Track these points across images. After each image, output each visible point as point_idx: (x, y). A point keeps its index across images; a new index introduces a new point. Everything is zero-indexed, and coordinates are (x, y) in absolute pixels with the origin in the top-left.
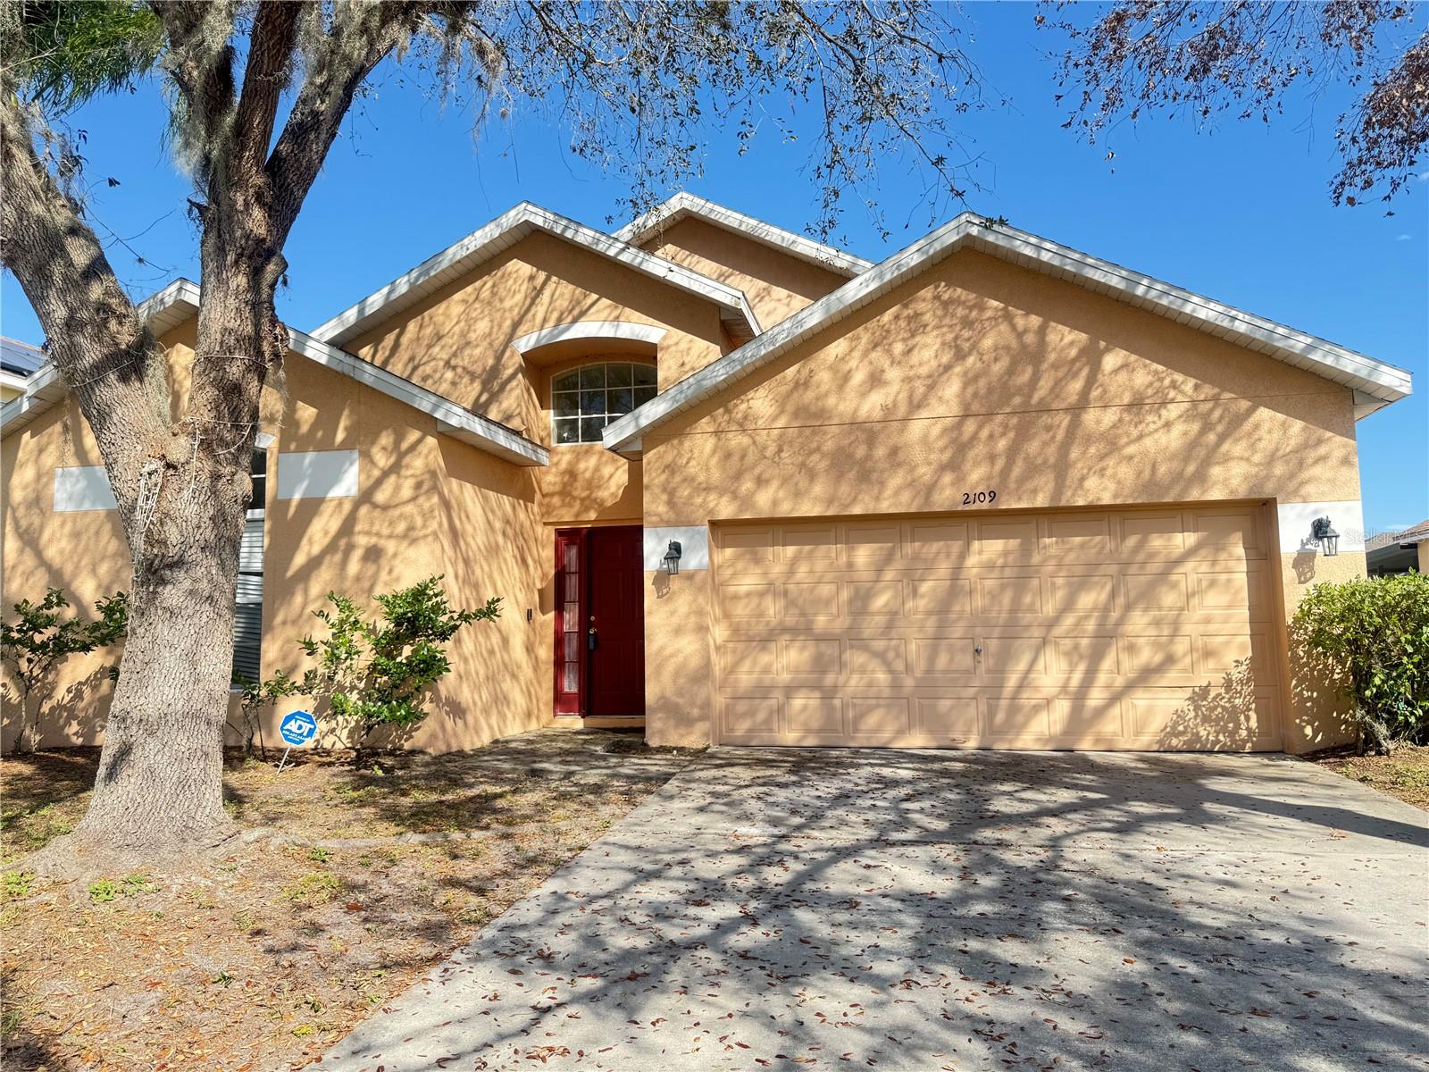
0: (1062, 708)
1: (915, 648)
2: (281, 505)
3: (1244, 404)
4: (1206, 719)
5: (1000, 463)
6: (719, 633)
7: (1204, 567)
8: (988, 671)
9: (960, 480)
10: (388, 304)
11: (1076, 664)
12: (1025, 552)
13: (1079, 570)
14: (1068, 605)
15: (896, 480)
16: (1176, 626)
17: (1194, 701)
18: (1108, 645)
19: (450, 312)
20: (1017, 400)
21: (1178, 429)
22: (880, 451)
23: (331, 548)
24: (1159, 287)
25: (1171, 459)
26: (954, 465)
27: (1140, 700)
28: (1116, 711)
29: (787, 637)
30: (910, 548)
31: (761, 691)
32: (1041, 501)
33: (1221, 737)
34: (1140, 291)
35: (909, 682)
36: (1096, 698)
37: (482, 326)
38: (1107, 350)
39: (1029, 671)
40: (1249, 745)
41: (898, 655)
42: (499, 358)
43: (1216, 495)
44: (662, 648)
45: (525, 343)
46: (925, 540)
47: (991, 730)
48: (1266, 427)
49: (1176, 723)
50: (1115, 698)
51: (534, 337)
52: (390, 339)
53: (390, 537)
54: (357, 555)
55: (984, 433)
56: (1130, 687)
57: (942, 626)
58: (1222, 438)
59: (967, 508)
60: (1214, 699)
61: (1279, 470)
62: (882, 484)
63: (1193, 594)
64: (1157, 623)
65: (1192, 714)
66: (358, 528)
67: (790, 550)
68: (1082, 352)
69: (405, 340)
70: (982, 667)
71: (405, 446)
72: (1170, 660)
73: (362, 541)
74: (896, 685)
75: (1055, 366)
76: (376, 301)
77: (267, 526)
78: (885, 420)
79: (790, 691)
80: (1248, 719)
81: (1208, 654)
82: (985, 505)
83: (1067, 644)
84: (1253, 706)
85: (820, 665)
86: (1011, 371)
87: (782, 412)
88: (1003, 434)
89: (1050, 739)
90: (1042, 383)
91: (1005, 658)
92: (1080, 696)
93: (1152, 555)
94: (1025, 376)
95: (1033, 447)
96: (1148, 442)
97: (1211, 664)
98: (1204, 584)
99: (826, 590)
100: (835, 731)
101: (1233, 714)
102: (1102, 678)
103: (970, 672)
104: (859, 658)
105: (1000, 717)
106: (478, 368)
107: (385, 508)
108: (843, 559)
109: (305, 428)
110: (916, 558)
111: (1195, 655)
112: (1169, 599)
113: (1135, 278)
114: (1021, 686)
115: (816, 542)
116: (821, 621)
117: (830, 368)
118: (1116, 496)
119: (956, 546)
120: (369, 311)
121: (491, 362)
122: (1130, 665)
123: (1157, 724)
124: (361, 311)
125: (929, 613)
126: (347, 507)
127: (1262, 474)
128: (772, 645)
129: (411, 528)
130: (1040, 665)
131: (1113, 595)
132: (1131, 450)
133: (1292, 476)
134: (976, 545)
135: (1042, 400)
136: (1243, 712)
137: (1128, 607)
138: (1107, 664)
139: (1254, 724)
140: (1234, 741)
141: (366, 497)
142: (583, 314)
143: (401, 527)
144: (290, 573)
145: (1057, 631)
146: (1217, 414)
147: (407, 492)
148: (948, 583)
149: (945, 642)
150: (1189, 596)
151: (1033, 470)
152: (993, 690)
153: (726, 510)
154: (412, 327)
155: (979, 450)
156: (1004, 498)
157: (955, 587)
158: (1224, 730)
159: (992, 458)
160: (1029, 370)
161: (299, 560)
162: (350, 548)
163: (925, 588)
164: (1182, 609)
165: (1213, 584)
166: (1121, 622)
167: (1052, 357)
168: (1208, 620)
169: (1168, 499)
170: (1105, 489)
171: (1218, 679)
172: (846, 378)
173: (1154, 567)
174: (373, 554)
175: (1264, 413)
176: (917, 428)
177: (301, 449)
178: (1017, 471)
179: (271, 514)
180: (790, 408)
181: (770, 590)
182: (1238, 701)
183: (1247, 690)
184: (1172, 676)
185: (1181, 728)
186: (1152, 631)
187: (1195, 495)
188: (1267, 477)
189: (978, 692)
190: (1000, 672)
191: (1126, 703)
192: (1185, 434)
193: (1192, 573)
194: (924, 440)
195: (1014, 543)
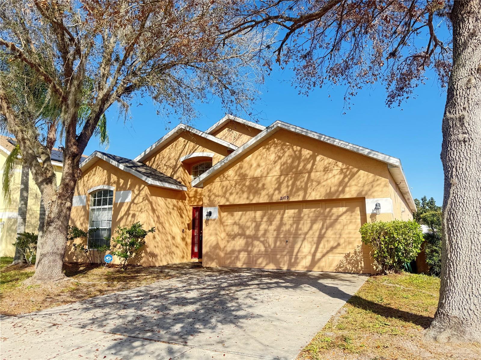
0: (309, 258)
1: (271, 241)
2: (116, 204)
3: (355, 170)
4: (349, 263)
5: (290, 188)
6: (223, 235)
7: (348, 218)
8: (290, 247)
9: (280, 192)
10: (151, 151)
11: (313, 246)
12: (300, 212)
13: (313, 218)
14: (311, 228)
15: (263, 193)
16: (340, 235)
17: (346, 258)
18: (322, 240)
19: (166, 152)
20: (294, 170)
21: (337, 177)
22: (260, 185)
23: (125, 214)
24: (327, 138)
25: (335, 186)
26: (278, 189)
27: (330, 256)
28: (324, 259)
29: (239, 237)
30: (270, 212)
31: (233, 251)
32: (300, 198)
33: (353, 269)
34: (322, 139)
35: (270, 250)
36: (318, 255)
37: (173, 155)
38: (318, 155)
39: (300, 248)
40: (361, 271)
41: (267, 242)
42: (176, 163)
43: (347, 196)
44: (207, 239)
45: (182, 159)
46: (274, 210)
47: (291, 264)
48: (362, 176)
49: (340, 264)
50: (324, 256)
51: (184, 157)
52: (153, 159)
53: (137, 211)
54: (130, 216)
55: (286, 179)
56: (327, 252)
57: (278, 234)
58: (350, 179)
59: (282, 201)
60: (352, 257)
61: (366, 188)
62: (260, 194)
63: (345, 225)
64: (335, 234)
65: (345, 261)
66: (131, 209)
67: (240, 213)
68: (311, 156)
69: (156, 159)
70: (288, 247)
71: (141, 188)
72: (339, 245)
73: (131, 212)
74: (266, 251)
75: (304, 161)
76: (148, 151)
77: (113, 209)
78: (261, 177)
79: (240, 251)
80: (361, 263)
81: (350, 243)
82: (286, 200)
83: (310, 240)
84: (363, 260)
85: (247, 244)
86: (293, 162)
87: (236, 175)
88: (291, 180)
89: (306, 267)
90: (300, 165)
91: (294, 243)
92: (314, 255)
93: (333, 214)
94: (296, 164)
95: (298, 183)
96: (329, 181)
97: (350, 246)
98: (348, 222)
99: (249, 224)
100: (251, 264)
101: (357, 262)
102: (320, 250)
103: (285, 248)
104: (256, 243)
105: (293, 260)
106: (171, 165)
107: (137, 204)
108: (253, 215)
109: (121, 185)
110: (271, 214)
111: (346, 244)
112: (338, 226)
113: (320, 135)
114: (298, 252)
115: (246, 211)
116: (248, 232)
117: (248, 163)
118: (320, 196)
119: (282, 212)
120: (147, 153)
121: (175, 164)
122: (328, 246)
123: (335, 263)
124: (145, 153)
125: (275, 230)
126: (129, 204)
127: (361, 190)
128: (235, 239)
129: (141, 209)
130: (303, 246)
131: (323, 225)
132: (324, 183)
133: (370, 190)
134: (287, 211)
135: (301, 169)
136: (360, 261)
137: (327, 229)
138: (321, 245)
139: (363, 265)
140: (357, 270)
141: (133, 202)
142: (196, 150)
143: (139, 209)
144: (117, 220)
145: (307, 236)
146: (348, 173)
147: (141, 200)
148: (279, 222)
149: (279, 239)
150: (344, 226)
151: (298, 190)
152: (291, 253)
153: (223, 202)
154: (158, 156)
155: (285, 184)
156: (291, 198)
157: (281, 224)
158: (354, 267)
159: (288, 186)
160: (297, 162)
161: (119, 217)
162: (129, 214)
163: (274, 223)
164: (342, 230)
165: (351, 222)
166: (325, 233)
167: (303, 158)
168: (349, 233)
169: (334, 198)
170: (317, 195)
171: (352, 251)
172: (251, 166)
173: (334, 218)
174: (134, 216)
175: (361, 172)
176: (269, 179)
177: (120, 190)
178: (294, 190)
179: (114, 206)
180: (238, 173)
181: (235, 223)
182: (358, 258)
183: (361, 255)
184: (339, 250)
185: (342, 266)
186: (333, 236)
187: (341, 196)
188: (362, 191)
189: (287, 254)
190: (292, 247)
191: (326, 257)
192: (339, 178)
193: (344, 219)
194: (271, 182)
195: (296, 211)
